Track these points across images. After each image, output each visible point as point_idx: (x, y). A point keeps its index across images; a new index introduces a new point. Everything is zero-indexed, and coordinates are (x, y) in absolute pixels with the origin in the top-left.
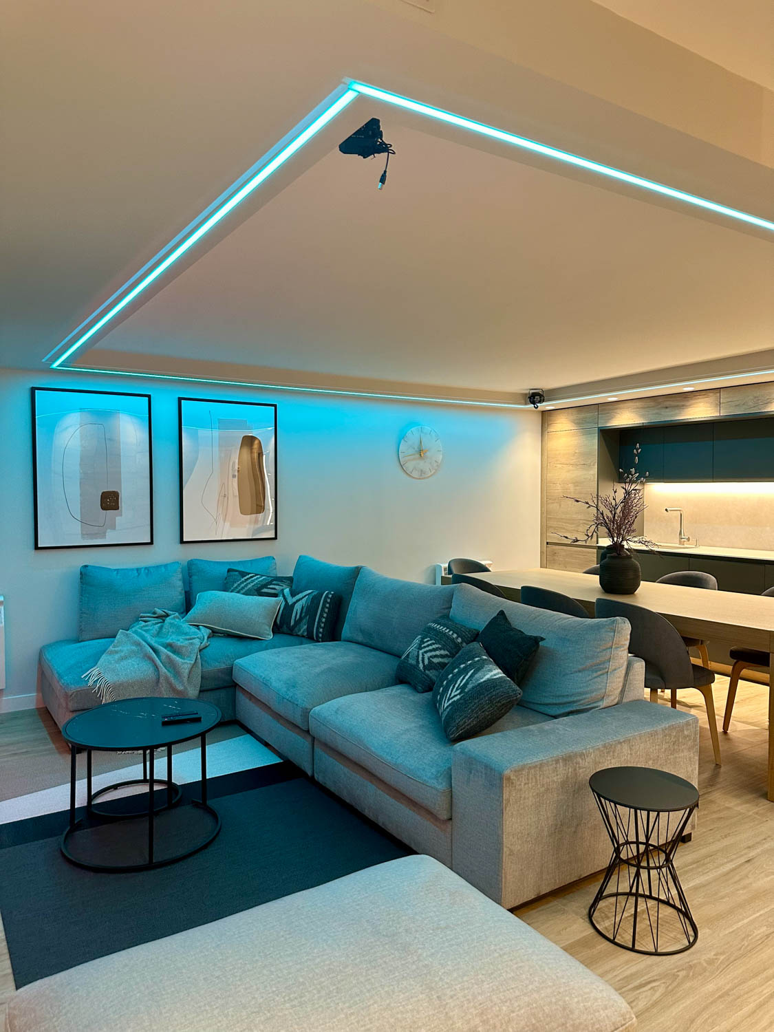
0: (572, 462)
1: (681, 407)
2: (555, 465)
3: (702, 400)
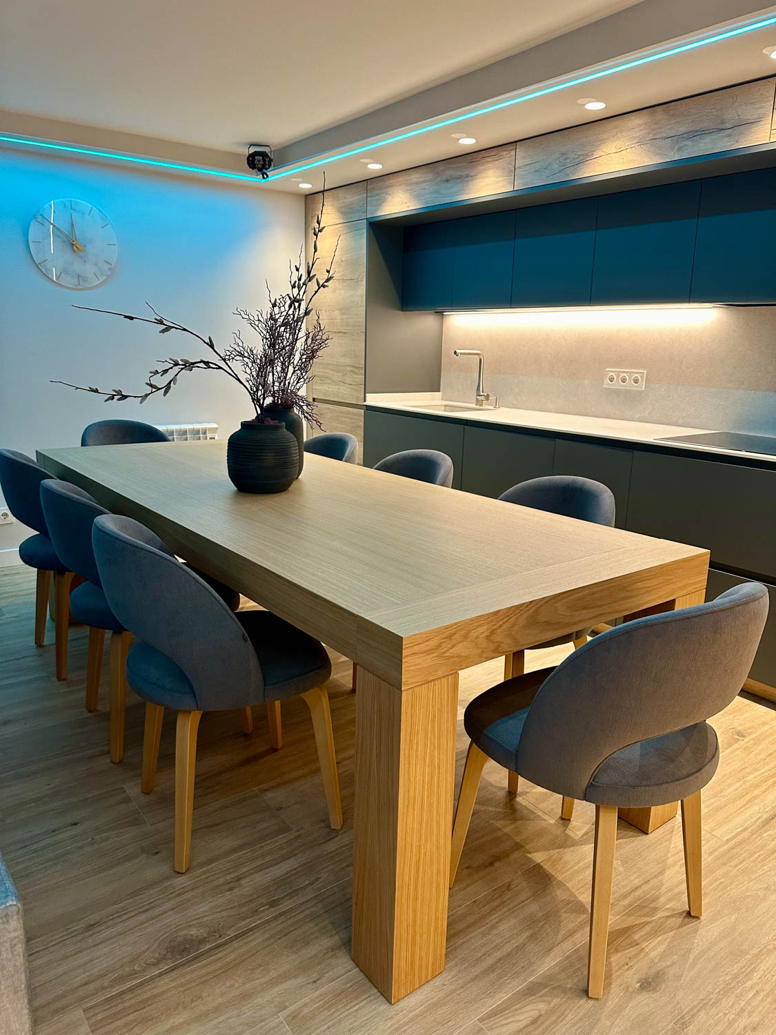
1: (465, 179)
3: (490, 165)
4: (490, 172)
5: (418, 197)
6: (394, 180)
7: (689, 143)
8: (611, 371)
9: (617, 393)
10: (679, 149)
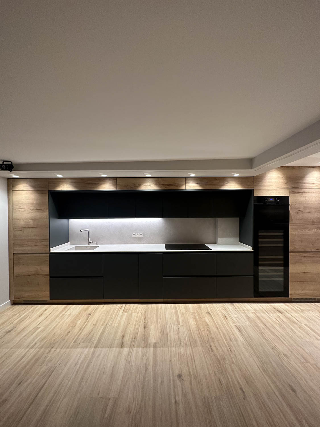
0: (31, 208)
1: (98, 184)
2: (18, 209)
3: (108, 182)
4: (108, 184)
5: (75, 187)
6: (63, 180)
7: (167, 186)
8: (134, 233)
9: (136, 238)
10: (166, 187)
